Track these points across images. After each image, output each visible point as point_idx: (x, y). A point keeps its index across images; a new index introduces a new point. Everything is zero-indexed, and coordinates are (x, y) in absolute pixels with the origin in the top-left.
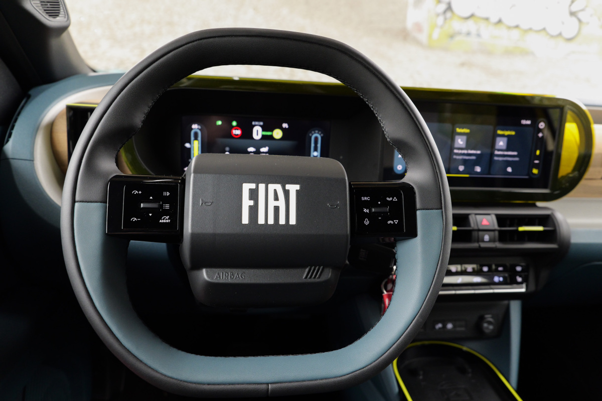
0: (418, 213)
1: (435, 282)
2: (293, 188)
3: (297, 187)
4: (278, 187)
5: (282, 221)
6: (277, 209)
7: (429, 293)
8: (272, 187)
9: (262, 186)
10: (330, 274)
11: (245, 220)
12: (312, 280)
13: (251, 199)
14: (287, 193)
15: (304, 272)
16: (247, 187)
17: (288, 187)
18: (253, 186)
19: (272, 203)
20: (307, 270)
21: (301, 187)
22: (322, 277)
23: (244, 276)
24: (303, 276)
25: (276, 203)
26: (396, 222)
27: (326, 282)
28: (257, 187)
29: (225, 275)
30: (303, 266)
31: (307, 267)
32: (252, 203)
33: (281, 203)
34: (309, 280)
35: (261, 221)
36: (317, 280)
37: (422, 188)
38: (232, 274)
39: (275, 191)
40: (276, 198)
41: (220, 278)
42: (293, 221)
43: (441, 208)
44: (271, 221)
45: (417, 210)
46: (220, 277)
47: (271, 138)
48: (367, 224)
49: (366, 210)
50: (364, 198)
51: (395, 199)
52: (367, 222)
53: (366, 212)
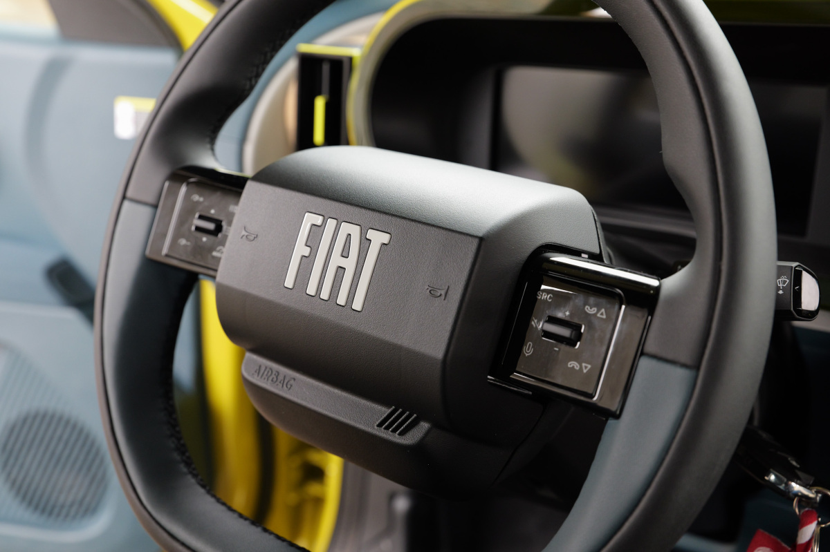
0: (644, 363)
2: (378, 239)
3: (385, 238)
5: (342, 300)
6: (340, 272)
8: (346, 228)
11: (289, 283)
12: (387, 435)
13: (307, 243)
16: (310, 219)
17: (371, 234)
18: (318, 220)
19: (336, 260)
20: (389, 411)
22: (407, 435)
23: (291, 386)
24: (376, 420)
25: (343, 262)
26: (586, 367)
28: (324, 222)
29: (267, 374)
31: (391, 405)
33: (350, 264)
34: (381, 433)
35: (311, 290)
36: (396, 438)
38: (277, 376)
39: (349, 237)
40: (345, 254)
41: (258, 376)
42: (357, 304)
43: (696, 367)
44: (325, 295)
46: (259, 373)
48: (527, 355)
49: (536, 321)
50: (542, 295)
51: (602, 314)
52: (528, 350)
53: (534, 325)
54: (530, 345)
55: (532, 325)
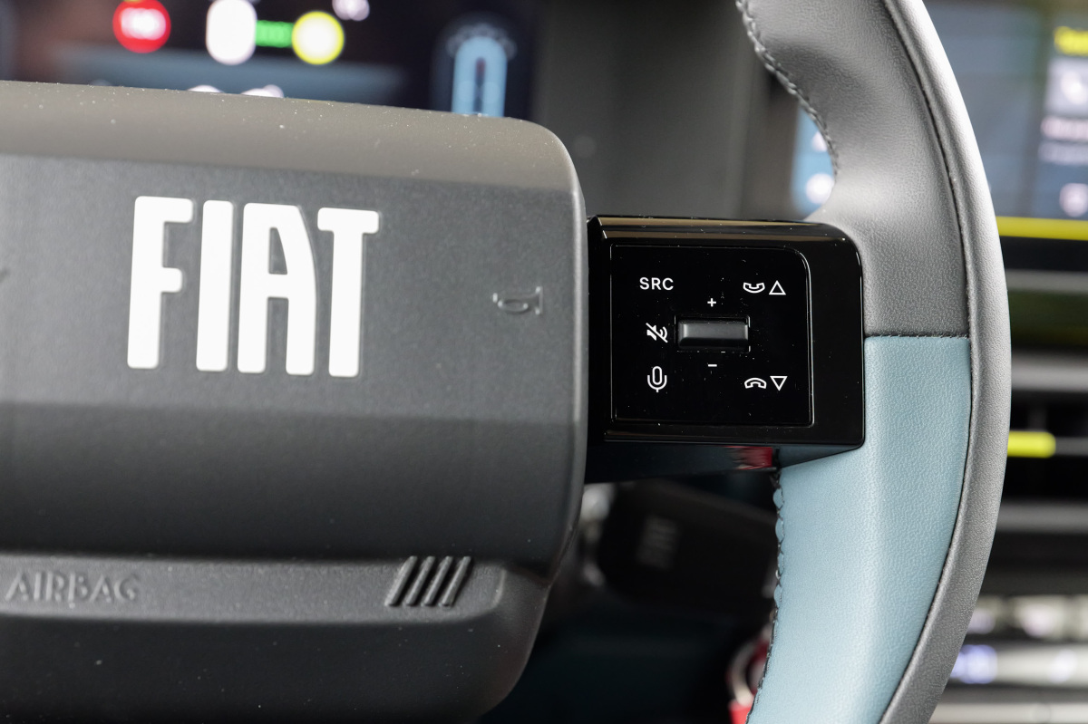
0: (871, 348)
1: (934, 632)
2: (351, 226)
3: (369, 221)
4: (288, 218)
5: (300, 361)
6: (278, 309)
7: (907, 678)
8: (261, 216)
9: (218, 214)
10: (499, 592)
11: (143, 350)
12: (424, 614)
13: (170, 261)
14: (322, 245)
15: (391, 578)
16: (153, 214)
17: (328, 218)
18: (181, 210)
19: (259, 286)
20: (403, 570)
21: (384, 223)
22: (463, 600)
23: (136, 591)
24: (383, 595)
25: (277, 286)
26: (780, 381)
27: (484, 624)
28: (199, 213)
29: (55, 585)
30: (390, 555)
31: (405, 558)
32: (173, 280)
33: (299, 286)
34: (407, 614)
35: (210, 357)
36: (442, 614)
37: (888, 246)
38: (86, 583)
39: (274, 233)
40: (278, 265)
41: (31, 596)
42: (345, 361)
43: (967, 332)
44: (253, 360)
45: (866, 336)
46: (29, 591)
47: (285, 54)
48: (657, 389)
49: (654, 328)
50: (650, 283)
51: (777, 290)
52: (657, 380)
53: (655, 338)
54: (657, 371)
55: (650, 337)
